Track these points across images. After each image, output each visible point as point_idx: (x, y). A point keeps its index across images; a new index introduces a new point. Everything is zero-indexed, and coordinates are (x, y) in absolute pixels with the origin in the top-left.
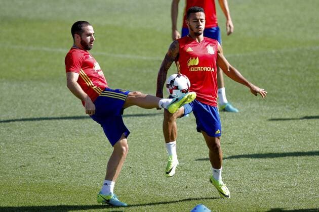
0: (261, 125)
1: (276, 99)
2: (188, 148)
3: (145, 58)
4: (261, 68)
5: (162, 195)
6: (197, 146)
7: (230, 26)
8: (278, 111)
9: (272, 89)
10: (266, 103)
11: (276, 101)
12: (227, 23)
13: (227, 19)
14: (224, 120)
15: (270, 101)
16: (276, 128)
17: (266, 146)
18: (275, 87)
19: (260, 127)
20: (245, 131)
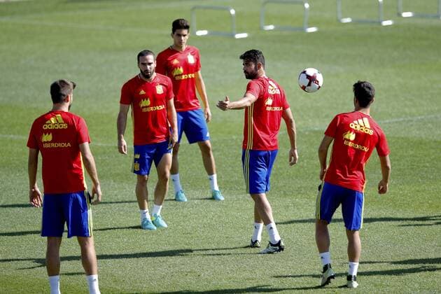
0: (221, 215)
1: (236, 187)
2: (145, 237)
3: (100, 144)
4: (221, 155)
5: (119, 288)
6: (154, 236)
7: (208, 114)
8: (239, 199)
9: (232, 177)
10: (226, 192)
11: (237, 189)
12: (205, 110)
13: (206, 107)
14: (183, 208)
15: (231, 189)
16: (237, 218)
17: (227, 236)
18: (236, 174)
19: (220, 217)
20: (205, 220)
